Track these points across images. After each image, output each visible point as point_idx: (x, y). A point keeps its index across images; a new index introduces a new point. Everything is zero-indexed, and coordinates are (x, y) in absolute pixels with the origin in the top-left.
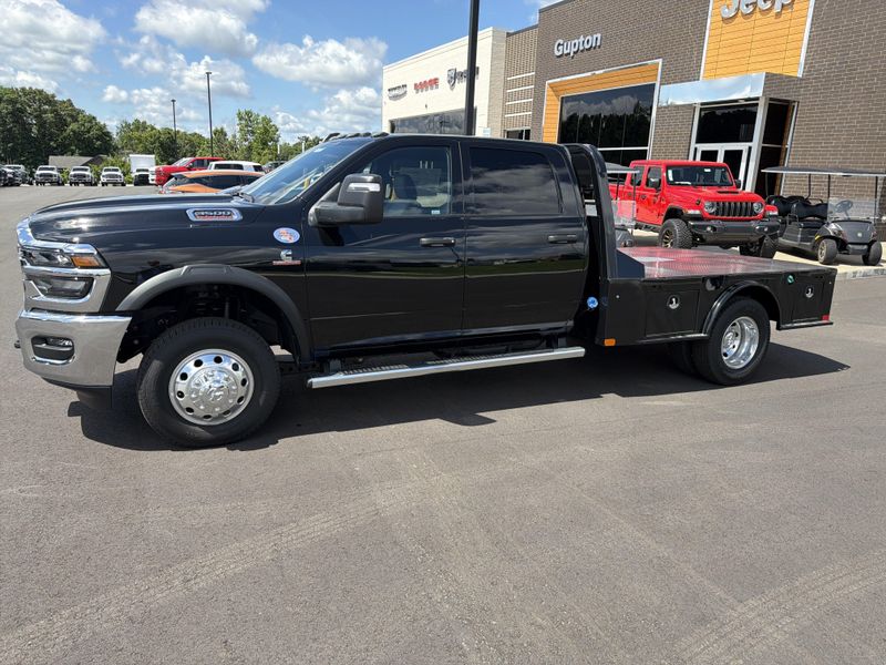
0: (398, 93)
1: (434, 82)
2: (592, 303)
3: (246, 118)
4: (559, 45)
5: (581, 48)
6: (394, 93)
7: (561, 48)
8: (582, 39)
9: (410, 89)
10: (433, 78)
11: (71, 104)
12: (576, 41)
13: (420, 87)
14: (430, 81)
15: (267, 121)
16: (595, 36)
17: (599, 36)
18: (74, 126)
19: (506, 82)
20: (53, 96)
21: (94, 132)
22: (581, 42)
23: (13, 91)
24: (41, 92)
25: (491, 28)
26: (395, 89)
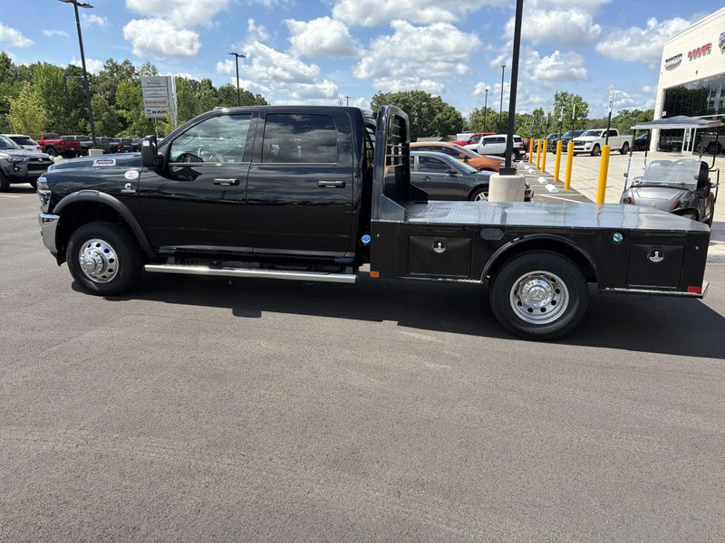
11: (440, 100)
13: (693, 54)
18: (439, 116)
20: (430, 95)
21: (452, 118)
23: (406, 94)
24: (422, 93)
26: (672, 59)
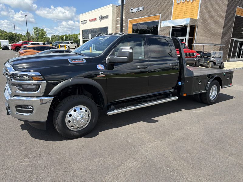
0: (84, 22)
1: (95, 19)
2: (180, 83)
3: (36, 29)
4: (132, 9)
5: (138, 10)
6: (83, 22)
7: (132, 10)
8: (138, 8)
9: (88, 21)
10: (95, 18)
12: (137, 9)
13: (91, 21)
14: (94, 19)
15: (43, 30)
16: (142, 7)
17: (143, 7)
19: (116, 20)
22: (138, 9)
25: (112, 4)
26: (83, 21)
